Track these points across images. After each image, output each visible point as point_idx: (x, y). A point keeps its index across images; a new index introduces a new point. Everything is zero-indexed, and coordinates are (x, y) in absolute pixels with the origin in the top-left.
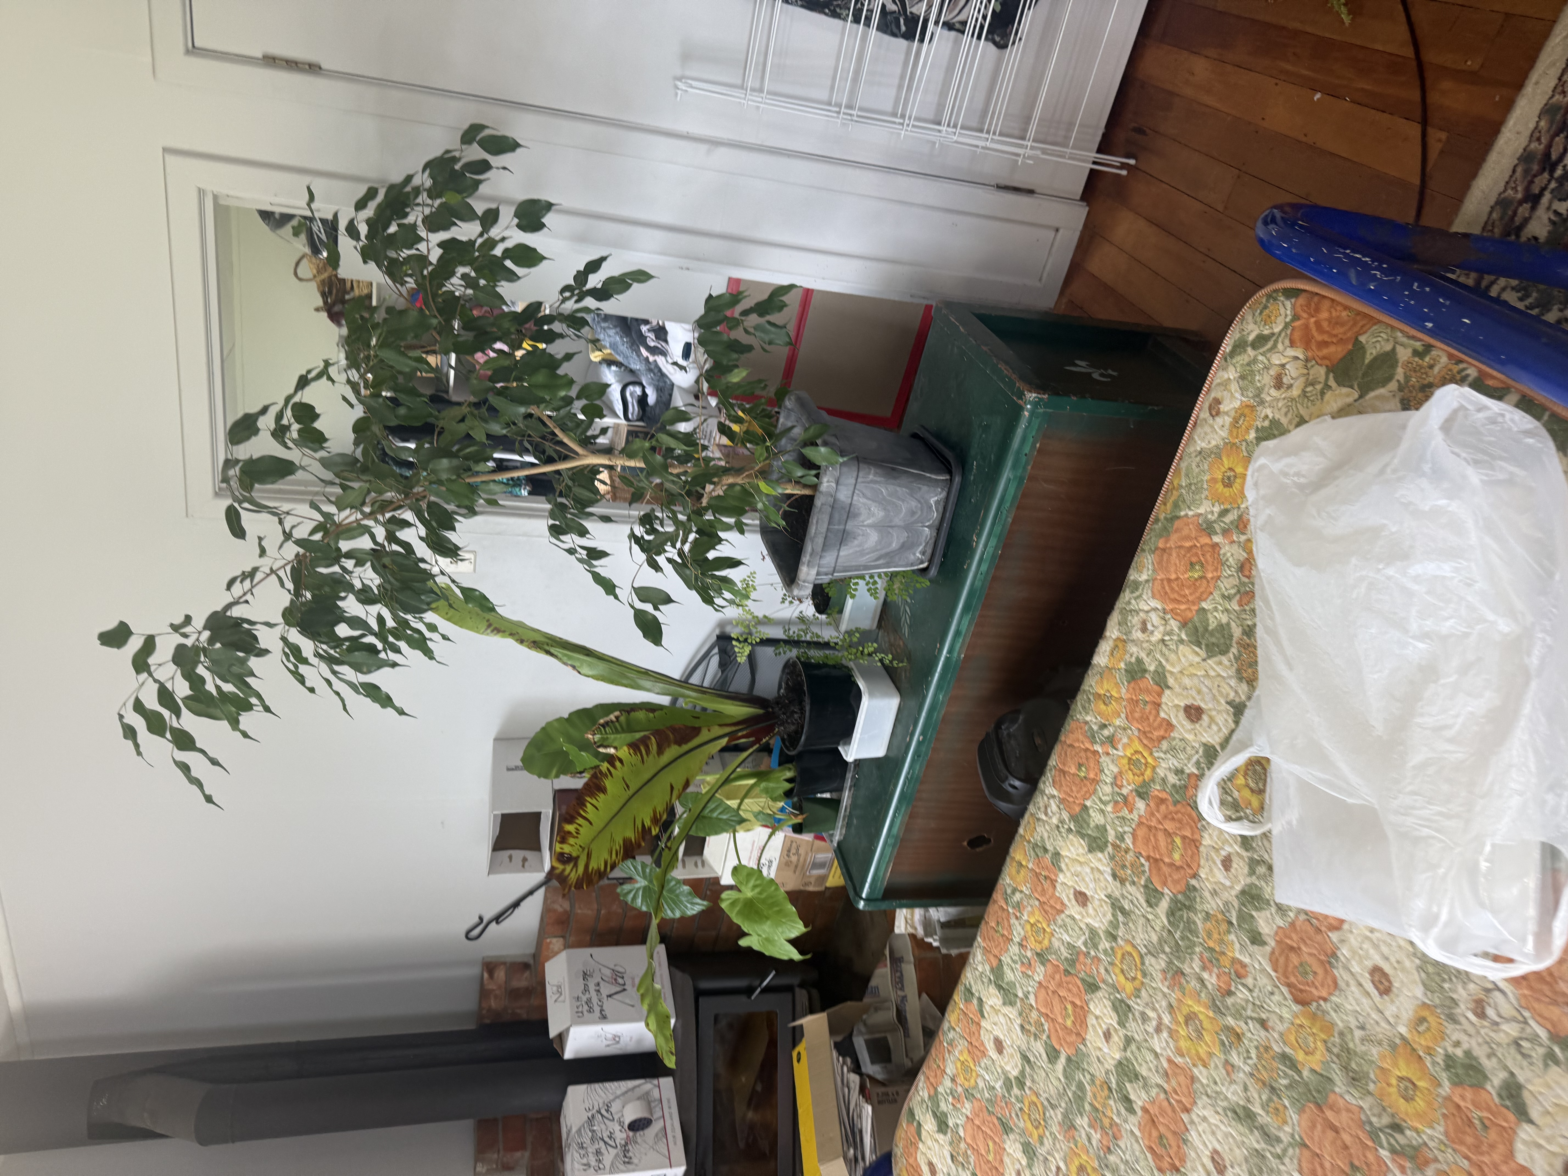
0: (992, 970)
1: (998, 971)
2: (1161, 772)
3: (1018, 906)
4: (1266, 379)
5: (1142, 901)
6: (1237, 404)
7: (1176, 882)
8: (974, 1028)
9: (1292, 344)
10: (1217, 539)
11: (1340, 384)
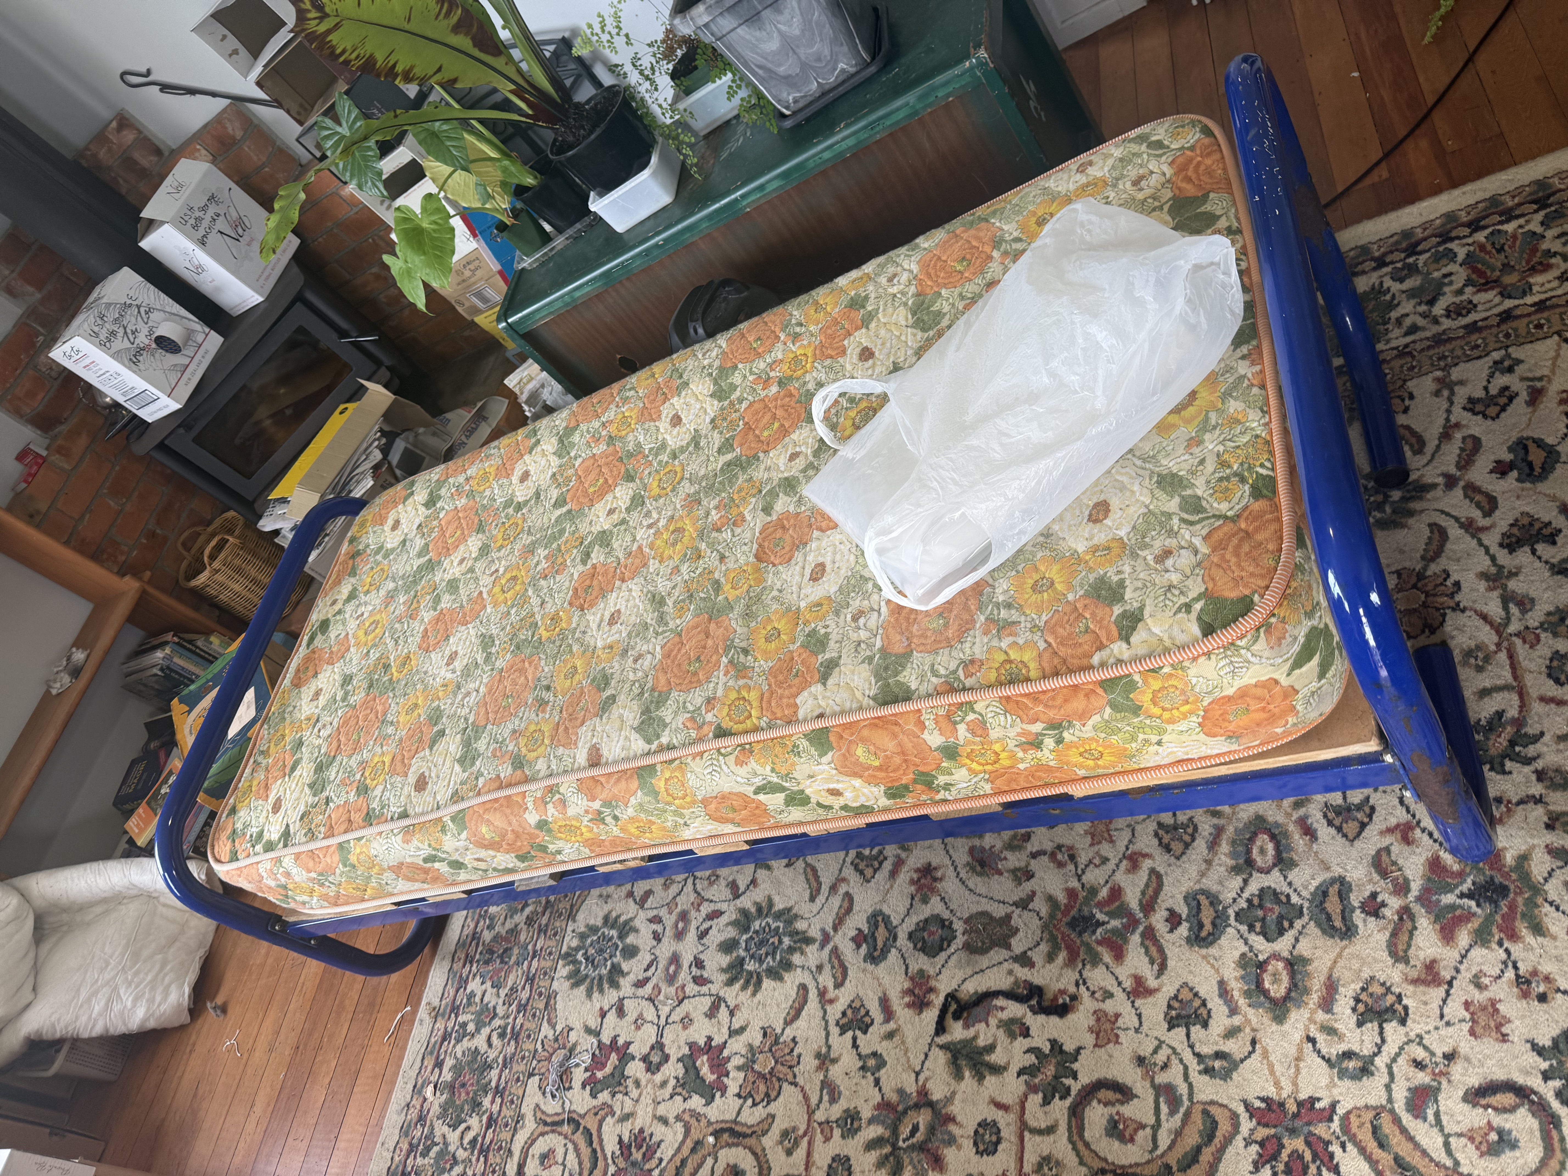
0: (566, 428)
1: (569, 431)
2: (808, 377)
3: (626, 400)
4: (1133, 172)
5: (716, 446)
6: (1099, 174)
7: (750, 448)
8: (516, 455)
9: (1171, 164)
10: (995, 254)
11: (1170, 212)
